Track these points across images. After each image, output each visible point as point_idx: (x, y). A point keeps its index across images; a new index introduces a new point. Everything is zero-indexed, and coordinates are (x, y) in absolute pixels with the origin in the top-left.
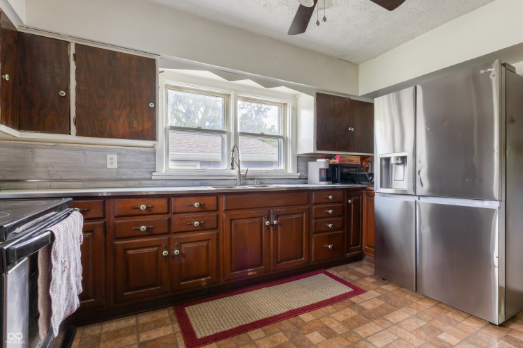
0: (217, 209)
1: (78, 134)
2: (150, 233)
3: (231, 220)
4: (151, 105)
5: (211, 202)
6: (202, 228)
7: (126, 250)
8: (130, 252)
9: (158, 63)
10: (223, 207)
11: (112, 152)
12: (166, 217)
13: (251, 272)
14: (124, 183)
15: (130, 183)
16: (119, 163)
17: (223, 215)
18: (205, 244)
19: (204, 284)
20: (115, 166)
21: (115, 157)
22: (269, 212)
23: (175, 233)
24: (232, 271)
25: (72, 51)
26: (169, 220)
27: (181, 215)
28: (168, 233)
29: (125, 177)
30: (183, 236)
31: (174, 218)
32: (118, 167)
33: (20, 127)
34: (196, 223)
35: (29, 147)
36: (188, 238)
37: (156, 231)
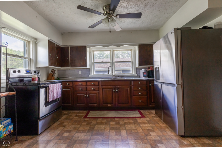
0: (99, 85)
1: (71, 67)
2: (82, 90)
3: (103, 89)
4: (85, 58)
5: (97, 83)
6: (94, 90)
7: (77, 94)
8: (78, 95)
9: (87, 47)
10: (100, 85)
11: (80, 70)
12: (85, 87)
13: (109, 105)
14: (83, 78)
15: (84, 78)
16: (82, 73)
17: (100, 87)
18: (95, 95)
19: (95, 106)
20: (81, 74)
21: (81, 71)
22: (115, 87)
23: (88, 91)
24: (103, 104)
25: (70, 48)
26: (86, 87)
27: (89, 86)
28: (86, 91)
29: (83, 77)
30: (90, 92)
31: (88, 87)
32: (82, 74)
33: (61, 66)
34: (93, 89)
35: (65, 70)
36: (91, 93)
37: (83, 90)
